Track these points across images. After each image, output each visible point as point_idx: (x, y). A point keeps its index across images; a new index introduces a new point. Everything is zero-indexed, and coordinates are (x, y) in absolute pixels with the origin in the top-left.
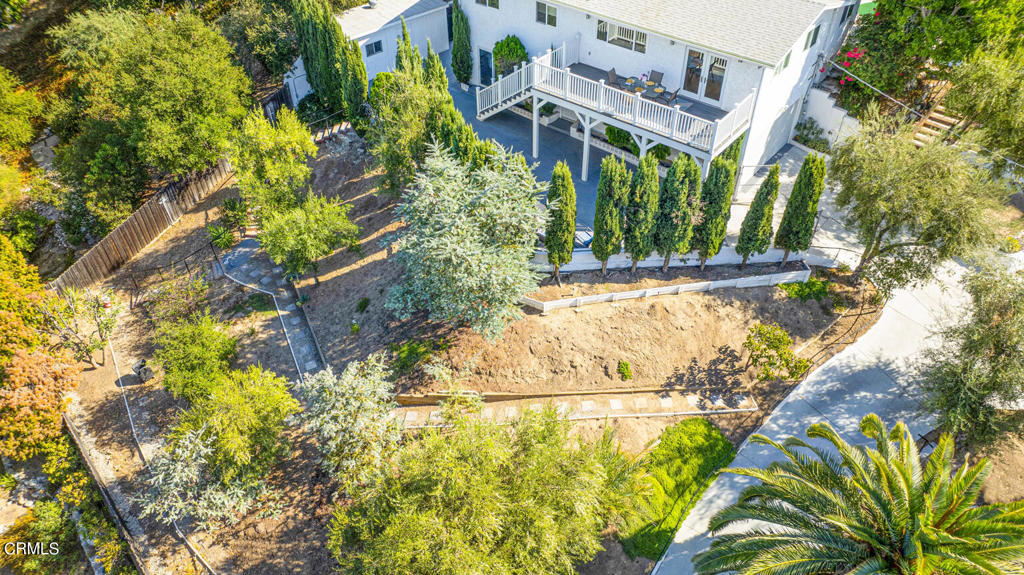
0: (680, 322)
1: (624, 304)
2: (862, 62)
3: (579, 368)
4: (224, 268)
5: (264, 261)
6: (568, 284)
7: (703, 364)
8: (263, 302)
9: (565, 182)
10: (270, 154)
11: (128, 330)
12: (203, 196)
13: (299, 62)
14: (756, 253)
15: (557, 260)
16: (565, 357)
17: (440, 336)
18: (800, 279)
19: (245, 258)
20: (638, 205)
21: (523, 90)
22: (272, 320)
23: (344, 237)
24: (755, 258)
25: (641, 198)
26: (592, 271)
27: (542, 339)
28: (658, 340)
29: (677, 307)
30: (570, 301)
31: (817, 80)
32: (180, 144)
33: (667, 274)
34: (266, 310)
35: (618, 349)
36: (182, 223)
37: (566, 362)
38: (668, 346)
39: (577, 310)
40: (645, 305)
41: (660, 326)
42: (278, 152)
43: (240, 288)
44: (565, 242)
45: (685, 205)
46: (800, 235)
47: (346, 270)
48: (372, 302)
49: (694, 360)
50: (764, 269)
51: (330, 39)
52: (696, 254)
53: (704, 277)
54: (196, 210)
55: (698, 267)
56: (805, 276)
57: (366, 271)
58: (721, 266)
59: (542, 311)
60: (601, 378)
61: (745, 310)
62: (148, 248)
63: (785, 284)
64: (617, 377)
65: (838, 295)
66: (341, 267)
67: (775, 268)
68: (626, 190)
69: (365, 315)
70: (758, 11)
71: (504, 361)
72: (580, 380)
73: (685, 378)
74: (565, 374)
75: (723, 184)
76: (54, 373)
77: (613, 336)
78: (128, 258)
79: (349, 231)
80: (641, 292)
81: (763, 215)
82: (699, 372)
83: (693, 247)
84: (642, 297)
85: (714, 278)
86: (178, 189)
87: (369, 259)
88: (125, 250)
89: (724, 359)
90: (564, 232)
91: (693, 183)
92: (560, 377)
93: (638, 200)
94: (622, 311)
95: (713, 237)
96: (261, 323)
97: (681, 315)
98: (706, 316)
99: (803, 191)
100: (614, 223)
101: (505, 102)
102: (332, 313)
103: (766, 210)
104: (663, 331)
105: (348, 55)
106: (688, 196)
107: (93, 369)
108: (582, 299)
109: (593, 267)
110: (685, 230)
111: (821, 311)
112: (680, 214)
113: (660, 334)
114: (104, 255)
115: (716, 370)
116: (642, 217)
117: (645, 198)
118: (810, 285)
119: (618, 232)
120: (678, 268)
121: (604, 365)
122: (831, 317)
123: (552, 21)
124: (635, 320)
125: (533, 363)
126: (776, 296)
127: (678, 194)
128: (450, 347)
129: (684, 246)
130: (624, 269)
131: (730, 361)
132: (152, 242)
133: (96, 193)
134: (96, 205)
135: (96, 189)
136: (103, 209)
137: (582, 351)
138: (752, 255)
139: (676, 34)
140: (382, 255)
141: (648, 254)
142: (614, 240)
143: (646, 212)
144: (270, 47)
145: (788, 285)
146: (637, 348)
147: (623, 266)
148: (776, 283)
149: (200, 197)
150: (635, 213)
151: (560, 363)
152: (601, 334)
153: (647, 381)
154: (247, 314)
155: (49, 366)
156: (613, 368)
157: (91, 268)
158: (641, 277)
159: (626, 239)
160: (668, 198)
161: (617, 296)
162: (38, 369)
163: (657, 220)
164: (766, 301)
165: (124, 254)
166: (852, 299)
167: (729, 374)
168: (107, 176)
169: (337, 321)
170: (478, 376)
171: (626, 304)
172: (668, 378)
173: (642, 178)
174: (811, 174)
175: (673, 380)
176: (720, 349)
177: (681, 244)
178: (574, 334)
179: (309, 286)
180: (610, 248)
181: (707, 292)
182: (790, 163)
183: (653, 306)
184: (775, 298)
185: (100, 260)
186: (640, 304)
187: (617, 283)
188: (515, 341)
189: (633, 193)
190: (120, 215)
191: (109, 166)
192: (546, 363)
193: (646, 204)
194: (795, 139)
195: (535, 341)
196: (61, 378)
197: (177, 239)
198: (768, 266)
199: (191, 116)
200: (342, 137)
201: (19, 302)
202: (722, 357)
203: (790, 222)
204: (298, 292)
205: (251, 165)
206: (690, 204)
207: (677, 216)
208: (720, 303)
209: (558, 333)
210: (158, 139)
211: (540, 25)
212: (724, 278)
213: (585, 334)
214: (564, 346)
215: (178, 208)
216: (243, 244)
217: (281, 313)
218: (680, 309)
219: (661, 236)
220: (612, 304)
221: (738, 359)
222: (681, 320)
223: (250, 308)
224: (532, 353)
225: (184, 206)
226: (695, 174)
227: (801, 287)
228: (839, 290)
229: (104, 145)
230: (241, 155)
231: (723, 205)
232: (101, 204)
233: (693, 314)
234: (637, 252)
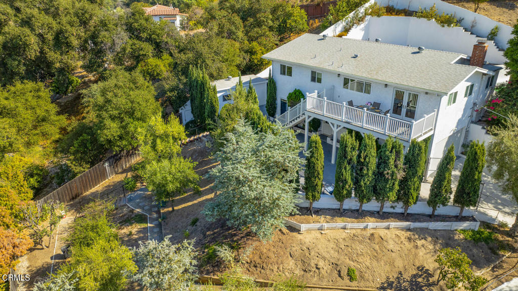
0: (391, 247)
1: (354, 231)
2: (502, 107)
3: (321, 269)
4: (127, 200)
5: (148, 198)
6: (318, 215)
7: (407, 276)
8: (141, 219)
9: (317, 145)
10: (160, 137)
11: (69, 230)
12: (128, 166)
13: (189, 103)
14: (441, 206)
15: (311, 197)
16: (312, 261)
17: (235, 241)
18: (472, 228)
19: (140, 196)
20: (362, 164)
21: (301, 114)
22: (144, 228)
23: (191, 182)
24: (441, 210)
25: (365, 159)
26: (334, 209)
27: (298, 248)
28: (376, 256)
29: (389, 237)
30: (318, 225)
31: (474, 119)
32: (119, 133)
33: (381, 215)
34: (141, 223)
35: (348, 260)
36: (113, 178)
37: (313, 265)
38: (383, 261)
39: (323, 232)
40: (368, 233)
41: (377, 247)
42: (165, 137)
43: (132, 211)
44: (316, 185)
45: (393, 167)
46: (471, 195)
47: (190, 204)
48: (200, 220)
49: (400, 273)
50: (447, 219)
51: (204, 87)
52: (401, 204)
53: (407, 220)
54: (122, 173)
55: (403, 214)
56: (476, 226)
57: (201, 204)
58: (418, 214)
59: (300, 231)
60: (336, 278)
61: (435, 243)
62: (93, 190)
63: (462, 230)
64: (346, 278)
65: (501, 242)
66: (188, 202)
67: (455, 219)
68: (356, 153)
69: (194, 227)
70: (436, 70)
71: (273, 260)
72: (321, 278)
73: (394, 285)
74: (311, 273)
75: (417, 154)
76: (14, 243)
77: (346, 251)
78: (82, 194)
79: (194, 179)
80: (365, 224)
81: (445, 178)
82: (404, 281)
83: (399, 199)
84: (365, 228)
85: (413, 221)
86: (116, 159)
87: (204, 198)
88: (81, 189)
89: (422, 275)
90: (315, 178)
91: (398, 153)
92: (308, 275)
93: (362, 160)
94: (352, 235)
95: (412, 191)
96: (137, 230)
97: (391, 242)
98: (408, 245)
99: (471, 164)
100: (348, 175)
101: (291, 122)
102: (177, 226)
103: (447, 175)
104: (379, 251)
105: (210, 91)
106: (395, 161)
107: (43, 249)
108: (326, 225)
109: (334, 207)
110: (394, 184)
111: (489, 251)
112: (390, 172)
113: (377, 253)
114: (69, 190)
115: (416, 282)
116: (365, 172)
117: (367, 160)
118: (479, 232)
119: (349, 181)
120: (389, 213)
121: (338, 269)
122: (499, 257)
123: (319, 81)
124: (361, 242)
125: (291, 263)
126: (456, 237)
127: (389, 159)
128: (240, 248)
129: (393, 195)
130: (355, 210)
131: (426, 276)
132: (96, 187)
133: (73, 157)
134: (72, 163)
135: (74, 155)
136: (75, 165)
137: (324, 258)
138: (439, 207)
139: (389, 80)
140: (212, 196)
141: (369, 200)
142: (347, 186)
143: (368, 169)
144: (175, 92)
145: (464, 231)
146: (361, 260)
147: (353, 208)
148: (455, 228)
149: (126, 166)
150: (361, 169)
151: (309, 265)
152: (337, 249)
153: (368, 284)
154: (131, 224)
155: (12, 239)
156: (344, 272)
157: (61, 196)
158: (365, 216)
159: (355, 189)
160: (382, 162)
161: (349, 225)
162: (5, 240)
163: (375, 176)
164: (449, 239)
165: (80, 191)
166: (512, 246)
167: (425, 286)
168: (82, 149)
169: (178, 230)
170: (255, 269)
171: (355, 231)
172: (382, 283)
173: (365, 146)
174: (476, 153)
175: (385, 285)
176: (418, 268)
177: (391, 193)
178: (319, 247)
179: (168, 211)
180: (345, 192)
181: (409, 230)
182: (460, 166)
183: (372, 235)
184: (456, 238)
185: (66, 192)
186: (364, 233)
187: (350, 218)
188: (281, 247)
189: (359, 156)
190: (83, 170)
191: (83, 144)
192: (300, 263)
193: (368, 164)
194: (462, 153)
195: (294, 249)
196: (17, 247)
197: (109, 186)
198: (450, 218)
199: (127, 119)
200: (204, 138)
201: (12, 205)
202: (420, 273)
203: (463, 186)
204: (162, 215)
205: (150, 142)
206: (396, 166)
207: (388, 173)
208: (417, 237)
209: (309, 245)
210: (108, 129)
211: (313, 83)
212: (420, 221)
213: (327, 248)
214: (312, 254)
215: (113, 171)
216: (141, 190)
217: (149, 225)
218: (391, 238)
219: (378, 187)
220: (346, 231)
221: (432, 276)
222: (391, 246)
223: (134, 222)
224: (291, 256)
225: (116, 170)
226: (399, 147)
227: (474, 233)
228: (501, 239)
229: (84, 134)
230: (146, 136)
231: (418, 169)
232: (74, 163)
233: (400, 243)
234: (362, 198)
